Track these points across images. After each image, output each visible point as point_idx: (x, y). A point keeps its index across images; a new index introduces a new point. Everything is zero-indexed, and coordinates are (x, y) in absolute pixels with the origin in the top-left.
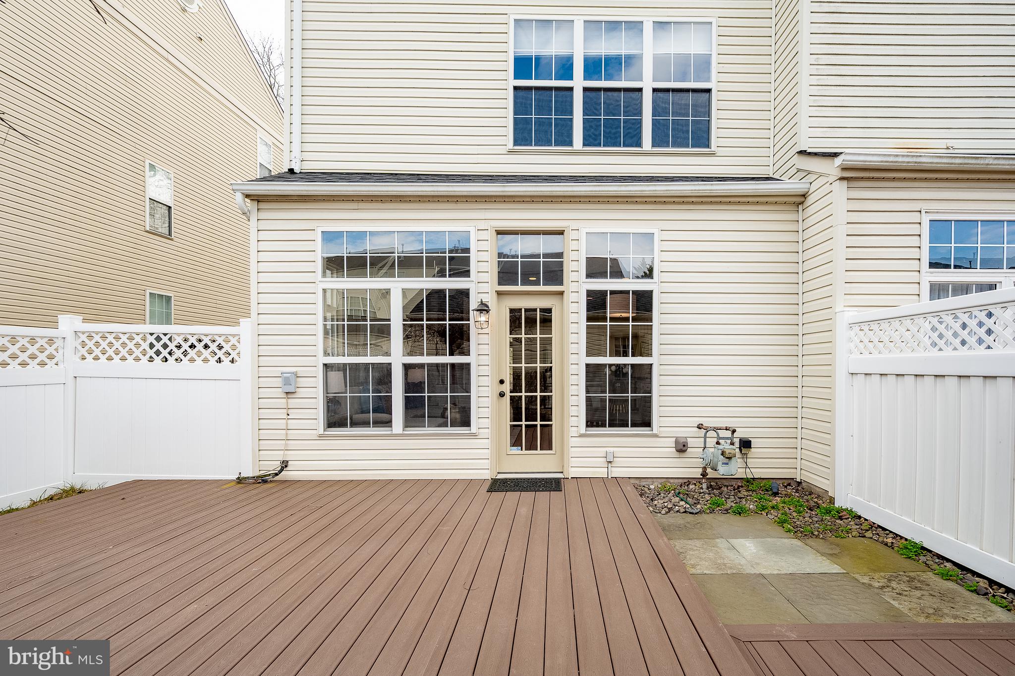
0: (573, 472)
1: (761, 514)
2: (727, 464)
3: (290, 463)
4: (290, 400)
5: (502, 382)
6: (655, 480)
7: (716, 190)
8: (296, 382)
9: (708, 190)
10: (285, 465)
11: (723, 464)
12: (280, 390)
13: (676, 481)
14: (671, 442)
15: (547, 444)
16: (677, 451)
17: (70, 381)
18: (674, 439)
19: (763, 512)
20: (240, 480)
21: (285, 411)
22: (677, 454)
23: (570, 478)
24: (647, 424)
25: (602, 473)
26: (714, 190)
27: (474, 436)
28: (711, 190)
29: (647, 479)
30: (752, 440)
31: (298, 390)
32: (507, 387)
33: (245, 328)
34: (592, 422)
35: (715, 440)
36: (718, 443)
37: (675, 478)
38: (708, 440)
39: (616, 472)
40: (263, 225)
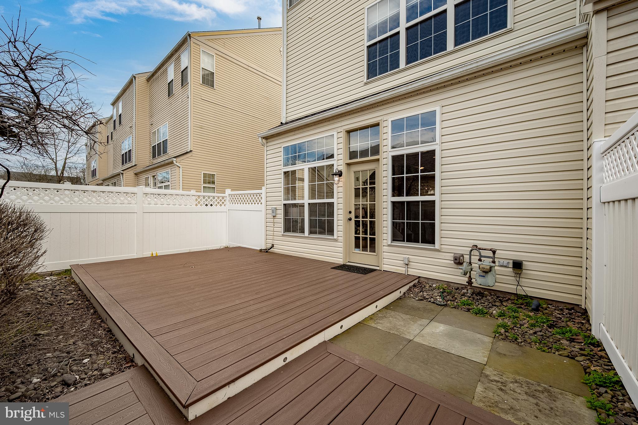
0: (385, 267)
1: (497, 319)
2: (484, 276)
3: (274, 245)
4: (275, 220)
5: (350, 212)
6: (439, 282)
7: (482, 65)
8: (276, 212)
9: (474, 67)
10: (273, 246)
11: (480, 276)
12: (271, 215)
13: (455, 285)
14: (451, 256)
15: (373, 249)
16: (455, 263)
17: (228, 211)
18: (453, 255)
19: (499, 318)
20: (261, 250)
21: (273, 224)
22: (455, 266)
23: (382, 270)
24: (432, 242)
25: (402, 270)
26: (480, 66)
27: (336, 240)
28: (478, 66)
29: (433, 280)
30: (524, 263)
31: (277, 215)
32: (353, 216)
33: (263, 191)
34: (395, 238)
35: (478, 258)
36: (480, 260)
37: (455, 283)
38: (472, 257)
39: (412, 272)
40: (269, 148)
